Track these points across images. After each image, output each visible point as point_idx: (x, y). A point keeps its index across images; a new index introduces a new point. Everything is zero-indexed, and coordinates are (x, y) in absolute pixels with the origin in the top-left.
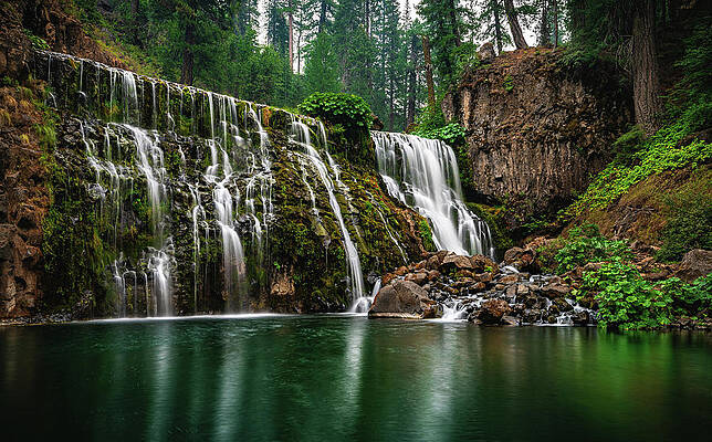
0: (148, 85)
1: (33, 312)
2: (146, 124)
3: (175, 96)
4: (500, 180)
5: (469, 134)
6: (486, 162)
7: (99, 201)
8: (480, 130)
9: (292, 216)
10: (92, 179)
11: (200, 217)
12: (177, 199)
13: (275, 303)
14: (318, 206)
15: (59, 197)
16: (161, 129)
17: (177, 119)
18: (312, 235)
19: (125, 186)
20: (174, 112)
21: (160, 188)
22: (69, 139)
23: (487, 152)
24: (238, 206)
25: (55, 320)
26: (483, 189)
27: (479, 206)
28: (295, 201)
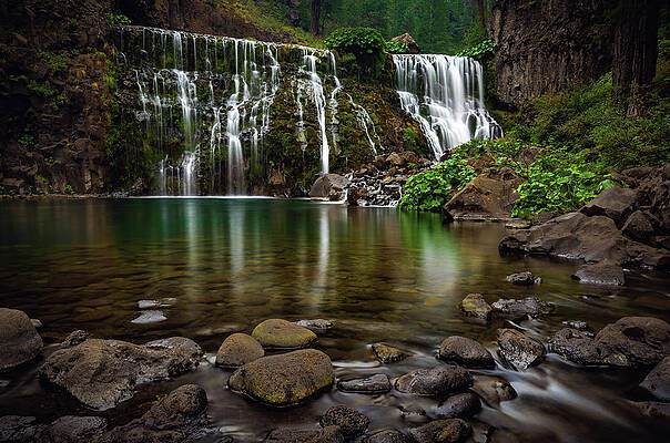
0: (190, 40)
1: (103, 190)
2: (189, 68)
3: (211, 45)
4: (518, 89)
5: (497, 49)
6: (509, 74)
7: (144, 122)
8: (506, 45)
9: (281, 128)
10: (140, 108)
11: (217, 131)
12: (203, 118)
13: (270, 189)
14: (304, 120)
15: (116, 121)
16: (201, 70)
17: (213, 63)
18: (294, 141)
19: (166, 112)
20: (212, 57)
21: (192, 112)
22: (126, 83)
23: (511, 65)
24: (244, 122)
25: (116, 195)
26: (505, 98)
27: (502, 113)
28: (287, 117)
